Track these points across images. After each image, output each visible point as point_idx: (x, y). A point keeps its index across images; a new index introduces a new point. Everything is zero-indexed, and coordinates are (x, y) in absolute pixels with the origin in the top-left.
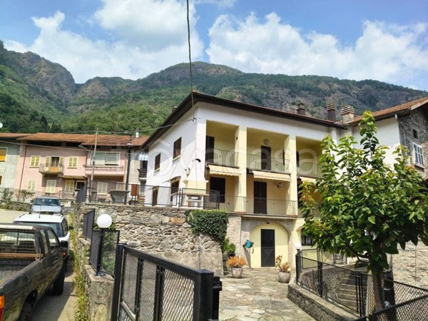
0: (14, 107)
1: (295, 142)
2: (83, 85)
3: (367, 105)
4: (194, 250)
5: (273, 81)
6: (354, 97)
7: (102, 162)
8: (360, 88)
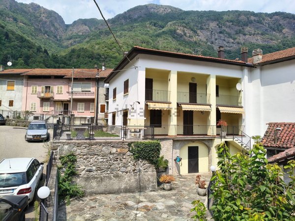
0: (25, 43)
1: (215, 79)
2: (70, 25)
3: (275, 31)
4: (135, 171)
5: (205, 15)
6: (266, 26)
7: (80, 90)
8: (271, 18)
